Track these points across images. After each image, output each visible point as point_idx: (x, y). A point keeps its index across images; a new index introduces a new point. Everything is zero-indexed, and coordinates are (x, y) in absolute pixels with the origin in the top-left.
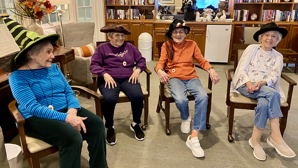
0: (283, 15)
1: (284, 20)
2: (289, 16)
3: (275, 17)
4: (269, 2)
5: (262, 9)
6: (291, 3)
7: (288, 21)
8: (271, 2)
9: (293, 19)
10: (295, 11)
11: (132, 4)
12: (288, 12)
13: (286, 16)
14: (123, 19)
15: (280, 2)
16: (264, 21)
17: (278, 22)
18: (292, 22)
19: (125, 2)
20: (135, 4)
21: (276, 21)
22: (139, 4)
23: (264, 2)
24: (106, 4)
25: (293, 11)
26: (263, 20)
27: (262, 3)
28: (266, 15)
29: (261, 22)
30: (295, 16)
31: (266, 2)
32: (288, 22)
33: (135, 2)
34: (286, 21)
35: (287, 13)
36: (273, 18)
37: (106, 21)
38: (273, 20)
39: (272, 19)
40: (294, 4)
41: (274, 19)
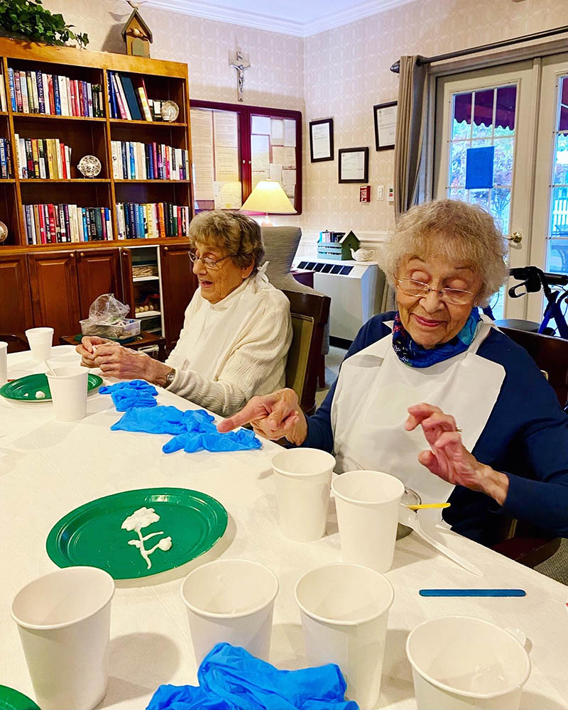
0: (91, 221)
1: (98, 236)
2: (109, 223)
3: (67, 227)
4: (35, 177)
5: (20, 203)
6: (103, 180)
7: (109, 239)
8: (42, 177)
9: (122, 232)
10: (122, 205)
12: (103, 211)
13: (99, 222)
15: (71, 178)
16: (35, 243)
17: (81, 244)
18: (121, 241)
21: (73, 242)
23: (21, 177)
25: (117, 206)
26: (30, 240)
27: (13, 181)
28: (38, 222)
29: (27, 247)
30: (126, 224)
31: (26, 176)
32: (111, 242)
34: (103, 239)
35: (101, 214)
36: (63, 231)
38: (64, 239)
39: (62, 235)
40: (115, 183)
41: (67, 234)
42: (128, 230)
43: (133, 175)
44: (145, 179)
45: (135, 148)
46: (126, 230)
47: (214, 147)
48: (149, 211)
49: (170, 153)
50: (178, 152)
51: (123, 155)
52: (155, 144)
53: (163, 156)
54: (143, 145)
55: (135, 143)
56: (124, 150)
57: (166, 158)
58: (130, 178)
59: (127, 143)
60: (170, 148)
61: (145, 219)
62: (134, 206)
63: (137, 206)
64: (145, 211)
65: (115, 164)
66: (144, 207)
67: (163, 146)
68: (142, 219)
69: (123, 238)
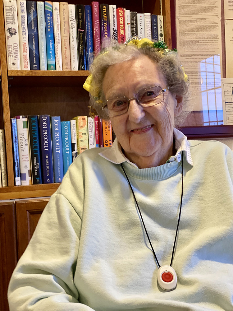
42: (37, 166)
43: (52, 62)
44: (77, 69)
45: (56, 13)
46: (33, 165)
47: (223, 20)
48: (83, 130)
49: (128, 19)
50: (144, 19)
51: (29, 26)
52: (96, 5)
53: (113, 25)
54: (72, 7)
55: (56, 4)
56: (32, 17)
57: (118, 31)
58: (44, 67)
59: (40, 4)
60: (128, 13)
61: (73, 145)
62: (50, 121)
63: (56, 120)
64: (74, 130)
65: (12, 41)
66: (73, 122)
67: (112, 8)
68: (68, 146)
69: (28, 182)
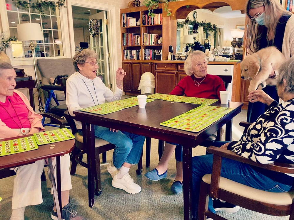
11: (144, 45)
14: (136, 59)
19: (139, 43)
20: (146, 44)
22: (149, 44)
24: (123, 45)
33: (146, 42)
37: (122, 61)
